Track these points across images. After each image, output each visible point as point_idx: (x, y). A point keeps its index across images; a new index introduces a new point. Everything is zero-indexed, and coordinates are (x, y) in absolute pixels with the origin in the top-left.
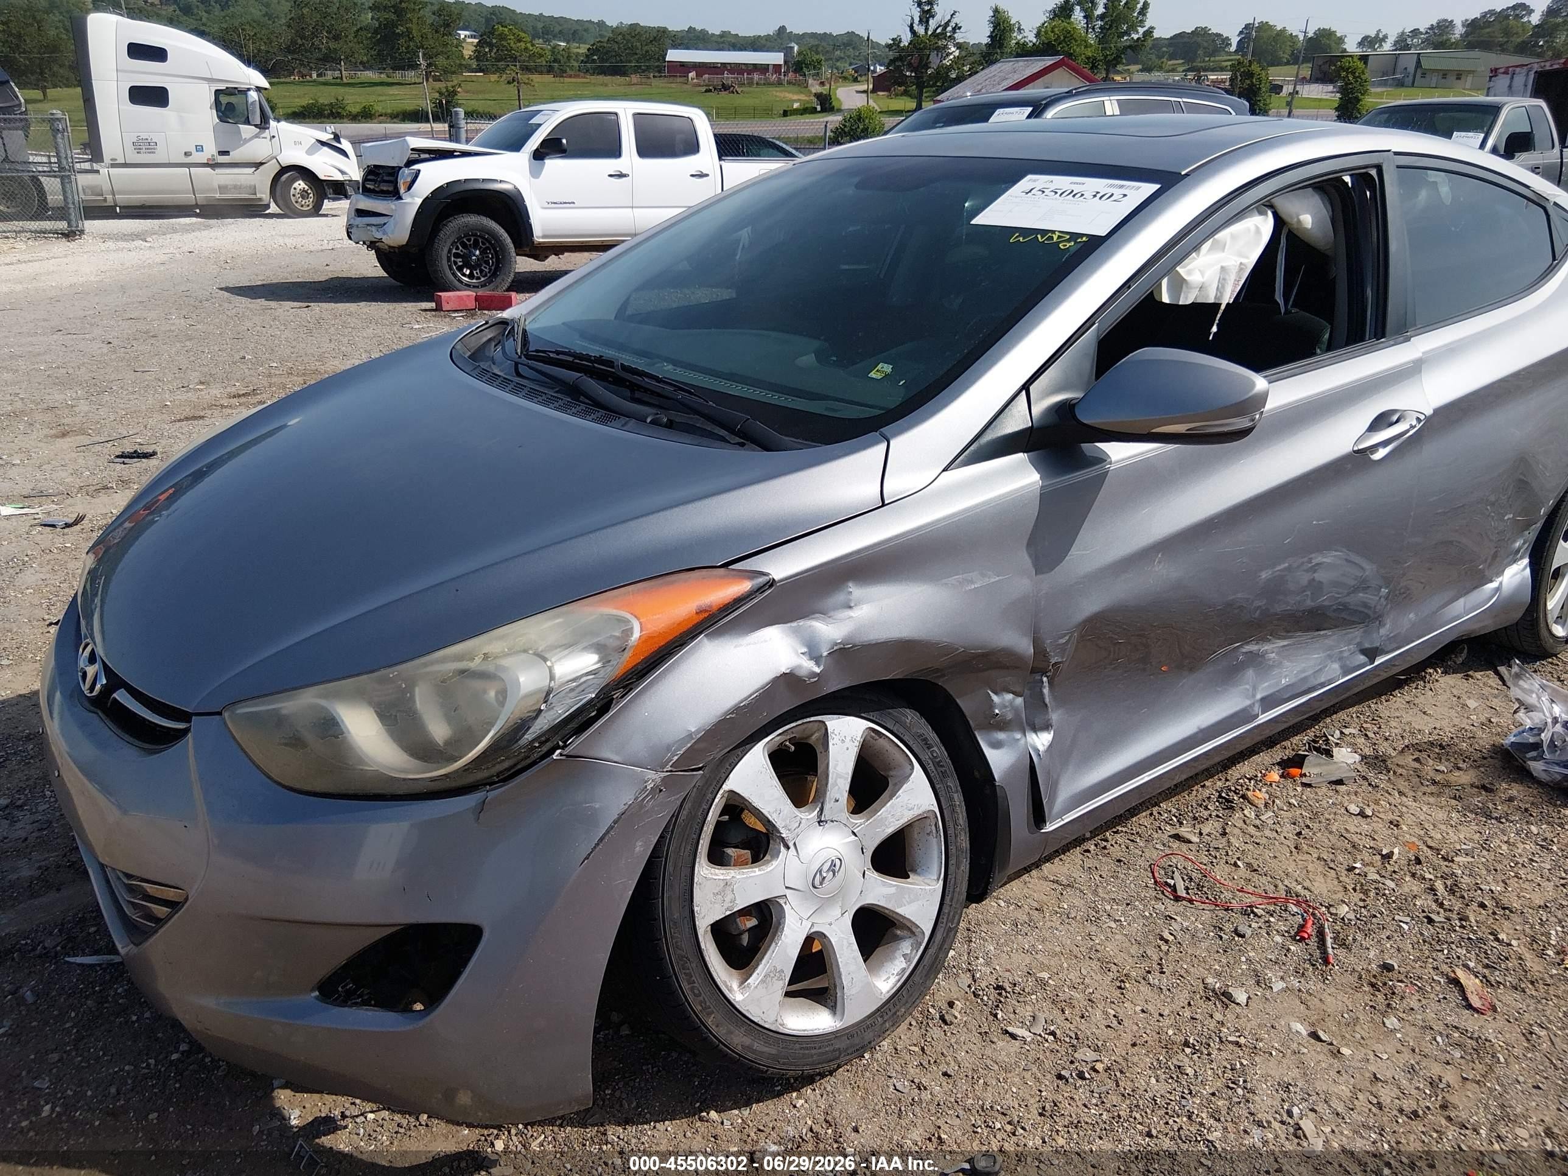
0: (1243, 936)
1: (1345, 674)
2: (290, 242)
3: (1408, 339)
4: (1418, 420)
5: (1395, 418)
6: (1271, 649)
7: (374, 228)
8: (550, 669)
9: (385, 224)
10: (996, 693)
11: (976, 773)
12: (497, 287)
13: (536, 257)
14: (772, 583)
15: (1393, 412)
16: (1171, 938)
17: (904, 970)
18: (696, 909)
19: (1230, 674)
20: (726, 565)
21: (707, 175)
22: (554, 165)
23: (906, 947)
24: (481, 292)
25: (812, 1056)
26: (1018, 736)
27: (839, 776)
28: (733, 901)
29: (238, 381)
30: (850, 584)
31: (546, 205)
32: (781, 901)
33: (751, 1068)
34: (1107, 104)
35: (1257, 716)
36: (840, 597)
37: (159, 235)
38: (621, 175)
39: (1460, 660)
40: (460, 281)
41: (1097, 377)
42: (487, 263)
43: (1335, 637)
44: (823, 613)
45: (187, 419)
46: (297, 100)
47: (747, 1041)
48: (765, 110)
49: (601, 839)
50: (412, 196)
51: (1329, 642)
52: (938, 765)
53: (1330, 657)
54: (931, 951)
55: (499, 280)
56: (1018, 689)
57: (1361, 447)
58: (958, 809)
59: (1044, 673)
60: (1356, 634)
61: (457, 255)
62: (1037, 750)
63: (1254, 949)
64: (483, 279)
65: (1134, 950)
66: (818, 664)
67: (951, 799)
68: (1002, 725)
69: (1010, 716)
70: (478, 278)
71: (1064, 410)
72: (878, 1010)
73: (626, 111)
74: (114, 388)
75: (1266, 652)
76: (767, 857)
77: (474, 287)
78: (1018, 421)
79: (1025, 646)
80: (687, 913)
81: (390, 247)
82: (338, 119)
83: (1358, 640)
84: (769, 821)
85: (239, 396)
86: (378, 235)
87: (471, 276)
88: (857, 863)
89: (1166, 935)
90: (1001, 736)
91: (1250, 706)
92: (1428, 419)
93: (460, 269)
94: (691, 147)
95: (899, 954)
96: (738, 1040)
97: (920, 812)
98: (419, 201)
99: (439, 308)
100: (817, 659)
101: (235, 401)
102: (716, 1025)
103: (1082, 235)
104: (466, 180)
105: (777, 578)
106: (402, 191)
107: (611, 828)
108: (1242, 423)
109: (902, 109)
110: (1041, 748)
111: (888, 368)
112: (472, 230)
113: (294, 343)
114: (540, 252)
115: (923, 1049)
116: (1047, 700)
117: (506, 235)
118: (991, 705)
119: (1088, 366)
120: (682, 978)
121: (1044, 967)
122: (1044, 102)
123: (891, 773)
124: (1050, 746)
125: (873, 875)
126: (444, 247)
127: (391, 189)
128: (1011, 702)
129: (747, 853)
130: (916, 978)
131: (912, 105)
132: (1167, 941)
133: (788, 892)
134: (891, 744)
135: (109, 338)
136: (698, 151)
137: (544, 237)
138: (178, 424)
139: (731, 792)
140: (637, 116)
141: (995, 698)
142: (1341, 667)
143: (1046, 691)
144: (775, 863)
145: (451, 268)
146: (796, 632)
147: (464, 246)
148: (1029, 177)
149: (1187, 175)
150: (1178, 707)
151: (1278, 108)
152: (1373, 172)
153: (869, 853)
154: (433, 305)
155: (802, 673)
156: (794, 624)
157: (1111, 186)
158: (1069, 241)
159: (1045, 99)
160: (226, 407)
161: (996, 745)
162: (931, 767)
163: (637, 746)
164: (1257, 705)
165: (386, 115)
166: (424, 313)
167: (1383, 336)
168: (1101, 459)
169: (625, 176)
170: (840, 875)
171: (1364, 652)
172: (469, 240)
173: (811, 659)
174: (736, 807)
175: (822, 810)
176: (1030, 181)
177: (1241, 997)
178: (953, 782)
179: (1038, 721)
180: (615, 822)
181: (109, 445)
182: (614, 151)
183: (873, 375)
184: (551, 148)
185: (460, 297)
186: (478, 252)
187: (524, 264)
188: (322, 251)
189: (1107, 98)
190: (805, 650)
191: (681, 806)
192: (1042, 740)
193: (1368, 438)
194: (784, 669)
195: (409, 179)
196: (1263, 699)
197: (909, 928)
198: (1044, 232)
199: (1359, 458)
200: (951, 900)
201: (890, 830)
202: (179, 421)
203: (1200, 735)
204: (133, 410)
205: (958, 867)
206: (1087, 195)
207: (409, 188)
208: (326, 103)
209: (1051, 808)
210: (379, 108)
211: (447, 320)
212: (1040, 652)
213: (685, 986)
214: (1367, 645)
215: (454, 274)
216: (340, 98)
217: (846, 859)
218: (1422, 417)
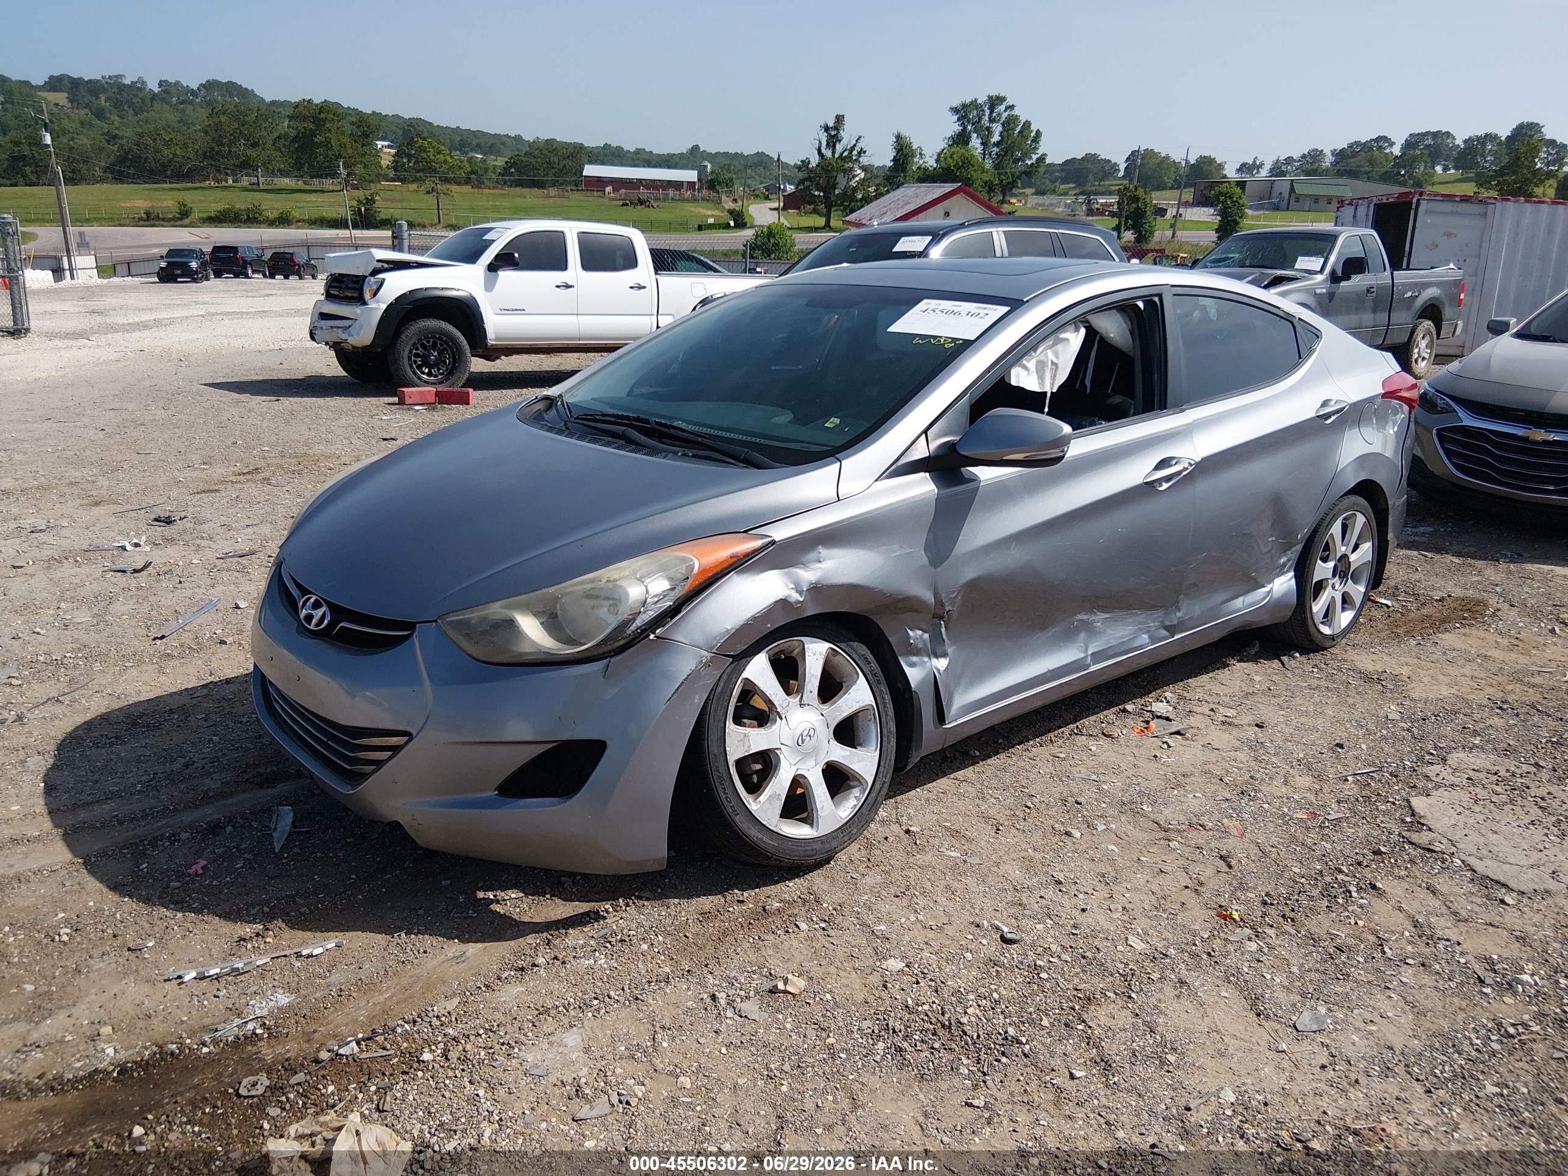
0: (1080, 804)
1: (1153, 642)
2: (235, 343)
3: (1183, 411)
4: (1190, 464)
5: (1174, 462)
6: (1099, 618)
7: (340, 330)
8: (646, 587)
9: (350, 326)
10: (911, 630)
11: (899, 684)
12: (453, 384)
13: (488, 358)
14: (773, 543)
15: (1172, 458)
16: (1032, 806)
17: (855, 806)
18: (727, 749)
19: (1068, 636)
20: (745, 532)
21: (644, 287)
22: (506, 276)
23: (856, 792)
24: (441, 388)
25: (799, 851)
26: (926, 659)
27: (813, 676)
28: (749, 746)
29: (237, 462)
30: (820, 547)
31: (499, 312)
32: (778, 752)
33: (762, 853)
34: (995, 235)
35: (1089, 666)
36: (813, 555)
37: (100, 334)
38: (568, 286)
39: (1253, 652)
40: (420, 379)
41: (971, 423)
42: (444, 362)
43: (1144, 615)
44: (803, 565)
45: (204, 492)
46: (213, 205)
47: (760, 835)
48: (681, 224)
49: (677, 689)
50: (378, 302)
51: (1140, 619)
52: (875, 675)
53: (1141, 629)
54: (873, 795)
55: (455, 377)
56: (925, 627)
57: (1148, 480)
58: (888, 706)
59: (941, 618)
60: (1159, 614)
61: (417, 355)
62: (938, 670)
63: (1087, 810)
64: (440, 377)
65: (1008, 812)
66: (801, 595)
67: (883, 698)
68: (917, 652)
69: (920, 645)
70: (436, 376)
71: (950, 447)
72: (840, 828)
73: (571, 230)
74: (125, 467)
75: (1094, 621)
76: (769, 724)
77: (432, 383)
78: (921, 451)
79: (929, 597)
80: (722, 751)
81: (354, 347)
82: (255, 225)
83: (1161, 619)
84: (770, 700)
85: (244, 474)
86: (344, 336)
87: (429, 374)
88: (825, 734)
89: (1029, 804)
90: (915, 659)
91: (1083, 658)
92: (1197, 464)
93: (419, 367)
94: (630, 262)
95: (852, 796)
96: (754, 833)
97: (864, 705)
98: (384, 306)
99: (402, 402)
100: (800, 592)
101: (241, 478)
102: (739, 820)
103: (959, 339)
104: (426, 289)
105: (777, 540)
106: (367, 296)
107: (683, 683)
108: (1054, 453)
109: (812, 225)
110: (942, 669)
111: (837, 421)
112: (431, 332)
113: (276, 431)
114: (491, 353)
115: (869, 860)
116: (944, 637)
117: (462, 338)
118: (908, 637)
119: (965, 419)
120: (720, 791)
121: (946, 820)
122: (941, 232)
123: (845, 680)
124: (947, 668)
125: (834, 742)
126: (405, 349)
127: (356, 295)
128: (921, 636)
129: (755, 723)
130: (863, 810)
131: (821, 221)
132: (1029, 808)
133: (782, 747)
134: (845, 661)
135: (101, 425)
136: (636, 266)
137: (496, 339)
138: (198, 496)
139: (747, 679)
140: (582, 237)
141: (910, 632)
142: (1150, 637)
143: (943, 630)
144: (774, 727)
145: (411, 367)
146: (788, 575)
147: (423, 346)
148: (925, 301)
149: (1027, 301)
150: (1034, 653)
151: (1163, 230)
152: (1156, 299)
153: (832, 728)
154: (396, 399)
155: (792, 600)
156: (786, 570)
157: (978, 308)
158: (950, 343)
159: (943, 229)
160: (236, 482)
161: (912, 665)
162: (870, 677)
163: (698, 637)
164: (1089, 658)
165: (304, 221)
166: (388, 407)
167: (1165, 408)
168: (974, 479)
169: (571, 287)
170: (814, 739)
171: (1166, 628)
172: (428, 342)
173: (797, 592)
174: (749, 691)
175: (802, 697)
176: (925, 304)
177: (1077, 835)
178: (884, 688)
179: (939, 651)
180: (685, 680)
181: (143, 511)
182: (559, 263)
183: (827, 425)
184: (505, 260)
185: (421, 393)
186: (436, 354)
187: (478, 365)
188: (270, 351)
189: (995, 229)
190: (793, 586)
191: (719, 680)
192: (941, 664)
193: (1153, 474)
194: (781, 597)
195: (375, 287)
196: (1092, 654)
197: (858, 780)
198: (935, 337)
199: (1149, 488)
200: (885, 763)
201: (845, 714)
202: (198, 493)
203: (1049, 674)
204: (150, 484)
205: (889, 743)
206: (964, 314)
207: (375, 294)
208: (242, 207)
209: (949, 711)
210: (296, 214)
211: (411, 412)
212: (939, 603)
213: (723, 796)
214: (1167, 623)
215: (414, 373)
216: (256, 203)
217: (818, 729)
218: (1193, 462)
